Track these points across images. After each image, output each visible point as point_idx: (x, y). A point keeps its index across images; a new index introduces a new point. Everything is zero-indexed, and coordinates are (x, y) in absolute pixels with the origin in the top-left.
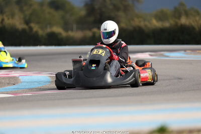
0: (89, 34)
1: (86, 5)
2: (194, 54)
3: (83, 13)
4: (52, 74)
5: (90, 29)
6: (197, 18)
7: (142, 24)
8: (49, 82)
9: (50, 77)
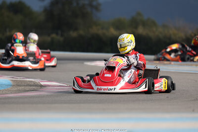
0: (48, 39)
1: (45, 10)
2: (151, 64)
3: (42, 18)
4: (13, 78)
5: (49, 35)
6: (154, 29)
7: (100, 32)
8: (11, 85)
9: (12, 80)
